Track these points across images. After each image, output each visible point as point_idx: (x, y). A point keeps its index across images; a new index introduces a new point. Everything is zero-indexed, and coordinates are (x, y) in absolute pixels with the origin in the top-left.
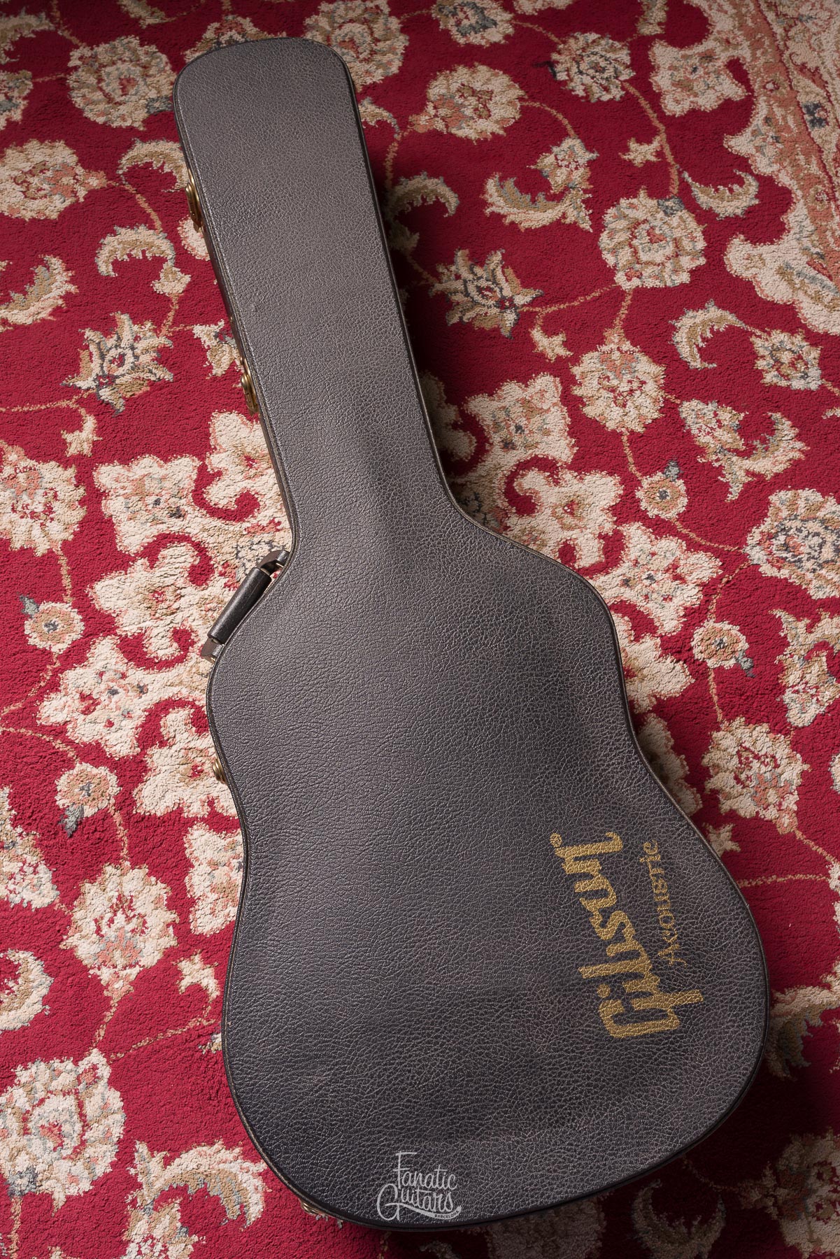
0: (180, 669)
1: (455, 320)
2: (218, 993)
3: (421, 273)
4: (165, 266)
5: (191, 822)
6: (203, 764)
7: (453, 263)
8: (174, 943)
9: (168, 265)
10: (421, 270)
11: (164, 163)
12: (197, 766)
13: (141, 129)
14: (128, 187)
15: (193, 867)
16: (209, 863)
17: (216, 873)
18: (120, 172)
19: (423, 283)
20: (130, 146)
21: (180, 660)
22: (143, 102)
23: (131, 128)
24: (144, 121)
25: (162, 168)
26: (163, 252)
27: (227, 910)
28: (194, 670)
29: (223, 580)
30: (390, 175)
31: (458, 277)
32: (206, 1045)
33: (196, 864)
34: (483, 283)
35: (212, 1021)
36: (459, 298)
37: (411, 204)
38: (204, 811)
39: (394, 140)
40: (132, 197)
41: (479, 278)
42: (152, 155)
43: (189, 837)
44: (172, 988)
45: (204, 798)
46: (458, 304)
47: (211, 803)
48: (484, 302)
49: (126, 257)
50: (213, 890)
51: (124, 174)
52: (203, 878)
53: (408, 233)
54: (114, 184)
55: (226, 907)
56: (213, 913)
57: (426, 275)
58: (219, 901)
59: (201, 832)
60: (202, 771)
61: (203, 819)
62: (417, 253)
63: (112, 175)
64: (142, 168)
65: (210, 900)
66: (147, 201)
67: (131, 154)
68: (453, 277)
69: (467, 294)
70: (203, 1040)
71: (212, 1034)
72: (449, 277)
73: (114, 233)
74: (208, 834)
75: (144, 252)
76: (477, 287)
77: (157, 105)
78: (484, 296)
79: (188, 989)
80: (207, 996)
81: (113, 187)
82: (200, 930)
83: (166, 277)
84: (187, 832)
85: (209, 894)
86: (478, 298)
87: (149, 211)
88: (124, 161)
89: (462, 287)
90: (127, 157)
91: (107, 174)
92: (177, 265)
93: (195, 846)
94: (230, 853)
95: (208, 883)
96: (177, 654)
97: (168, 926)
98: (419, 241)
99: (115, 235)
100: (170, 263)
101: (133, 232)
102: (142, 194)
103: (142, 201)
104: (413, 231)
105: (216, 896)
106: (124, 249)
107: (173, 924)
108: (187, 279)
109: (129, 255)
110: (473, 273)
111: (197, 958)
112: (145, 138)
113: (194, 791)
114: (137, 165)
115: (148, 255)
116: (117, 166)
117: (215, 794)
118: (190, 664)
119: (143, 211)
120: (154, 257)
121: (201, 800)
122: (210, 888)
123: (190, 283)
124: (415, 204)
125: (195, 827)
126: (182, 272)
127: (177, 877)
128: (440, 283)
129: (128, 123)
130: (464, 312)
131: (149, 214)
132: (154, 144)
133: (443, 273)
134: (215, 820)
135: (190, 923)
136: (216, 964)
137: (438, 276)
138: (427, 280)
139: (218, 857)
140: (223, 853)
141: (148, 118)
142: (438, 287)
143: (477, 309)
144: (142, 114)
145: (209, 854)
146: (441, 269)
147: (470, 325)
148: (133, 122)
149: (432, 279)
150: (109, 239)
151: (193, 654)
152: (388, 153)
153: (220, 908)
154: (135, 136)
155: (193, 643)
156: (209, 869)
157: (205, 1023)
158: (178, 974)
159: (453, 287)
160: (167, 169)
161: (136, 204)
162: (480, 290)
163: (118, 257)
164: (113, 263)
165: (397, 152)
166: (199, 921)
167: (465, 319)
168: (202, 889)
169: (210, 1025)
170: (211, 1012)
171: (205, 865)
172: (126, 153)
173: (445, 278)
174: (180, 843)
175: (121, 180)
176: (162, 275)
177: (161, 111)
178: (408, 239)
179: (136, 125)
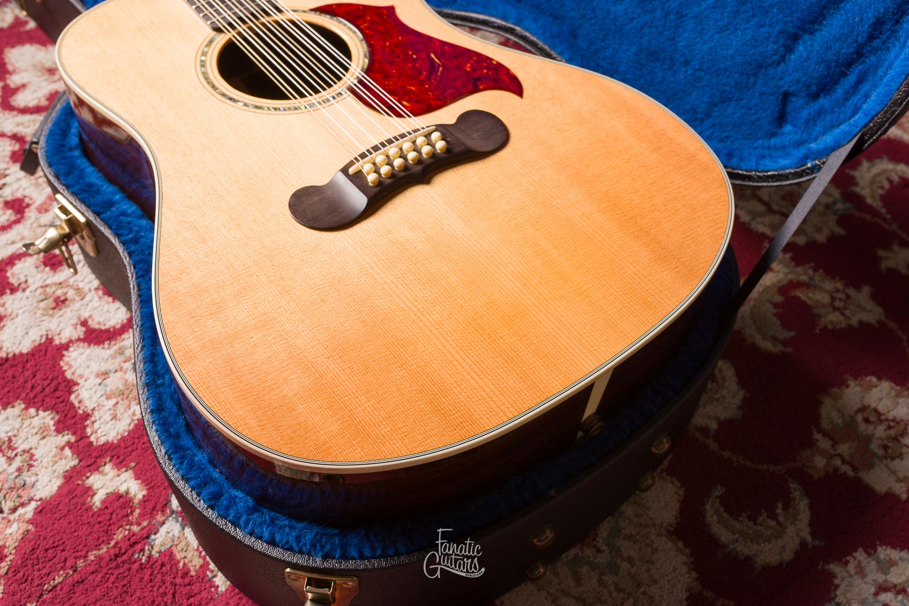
0: (18, 229)
2: (144, 492)
5: (66, 347)
6: (66, 293)
8: (75, 462)
12: (58, 298)
15: (77, 384)
16: (98, 375)
17: (108, 381)
21: (17, 221)
27: (132, 410)
28: (35, 225)
32: (143, 550)
33: (81, 381)
35: (145, 523)
38: (80, 332)
43: (66, 359)
44: (85, 507)
45: (74, 321)
47: (84, 323)
50: (108, 398)
52: (94, 390)
55: (129, 407)
56: (114, 417)
58: (119, 406)
59: (81, 350)
60: (66, 300)
61: (79, 340)
65: (107, 408)
70: (139, 547)
71: (148, 537)
74: (88, 351)
79: (103, 502)
80: (131, 500)
82: (103, 440)
84: (63, 356)
85: (105, 403)
93: (75, 365)
94: (120, 359)
95: (102, 392)
96: (12, 218)
97: (62, 449)
105: (114, 401)
107: (69, 444)
111: (108, 468)
113: (61, 319)
117: (85, 314)
118: (29, 222)
121: (72, 325)
122: (104, 398)
125: (71, 349)
127: (61, 400)
134: (93, 336)
135: (89, 437)
136: (133, 464)
139: (104, 367)
140: (110, 361)
145: (95, 367)
151: (31, 214)
153: (122, 410)
155: (28, 206)
156: (99, 381)
157: (135, 529)
158: (89, 491)
166: (99, 432)
168: (94, 399)
169: (143, 529)
170: (140, 515)
171: (92, 377)
174: (57, 368)
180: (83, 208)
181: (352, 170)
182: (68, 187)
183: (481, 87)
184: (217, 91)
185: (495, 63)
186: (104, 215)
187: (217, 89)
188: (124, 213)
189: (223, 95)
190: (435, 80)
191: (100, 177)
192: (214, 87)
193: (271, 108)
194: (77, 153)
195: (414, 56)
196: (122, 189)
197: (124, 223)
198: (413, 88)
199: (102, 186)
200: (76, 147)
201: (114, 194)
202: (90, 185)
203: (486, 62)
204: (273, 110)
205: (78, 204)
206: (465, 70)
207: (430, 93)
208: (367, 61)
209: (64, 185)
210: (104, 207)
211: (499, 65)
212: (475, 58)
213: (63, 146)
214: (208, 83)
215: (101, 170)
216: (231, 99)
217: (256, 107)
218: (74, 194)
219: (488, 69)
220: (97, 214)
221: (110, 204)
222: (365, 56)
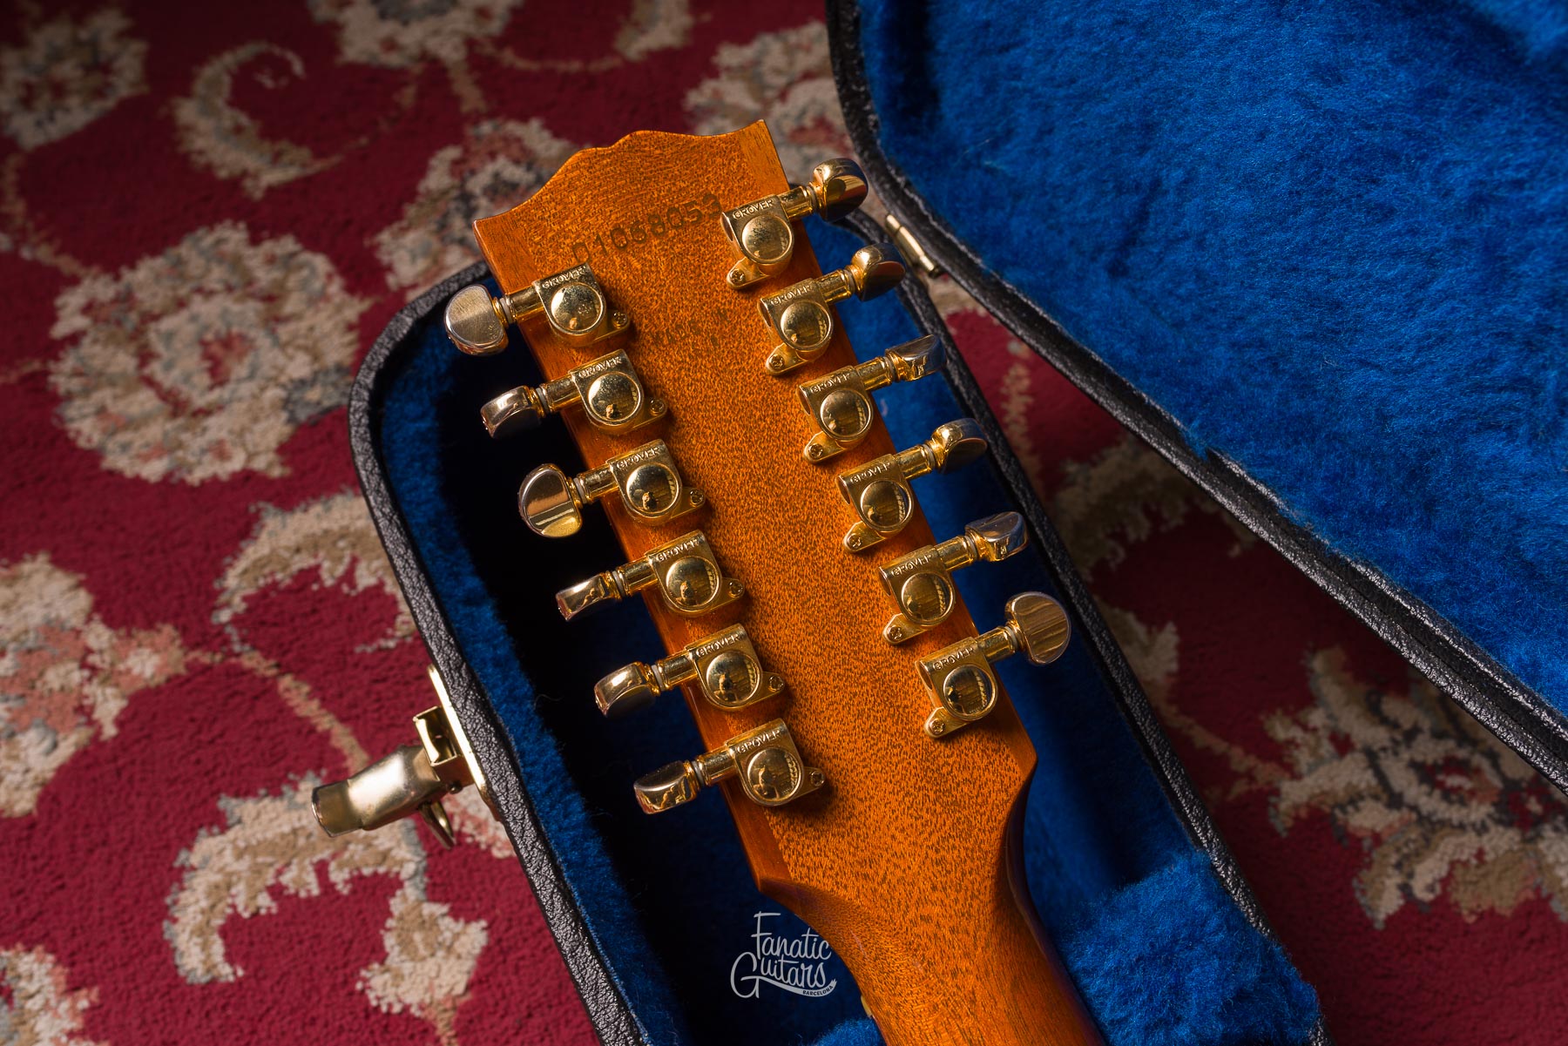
1: (1387, 903)
3: (1224, 759)
4: (396, 905)
7: (1309, 699)
9: (407, 900)
10: (1220, 746)
11: (355, 561)
13: (276, 472)
14: (252, 660)
18: (224, 616)
19: (1240, 788)
20: (246, 529)
22: (274, 393)
23: (247, 478)
24: (282, 449)
25: (349, 577)
26: (385, 856)
30: (1031, 463)
31: (1343, 745)
34: (1429, 750)
36: (1369, 818)
37: (1120, 537)
39: (1011, 359)
40: (267, 688)
41: (1411, 735)
42: (314, 544)
46: (1377, 839)
48: (1455, 814)
49: (265, 902)
51: (237, 620)
53: (1140, 630)
54: (206, 658)
57: (1240, 760)
62: (1185, 688)
63: (198, 634)
64: (289, 590)
66: (319, 692)
67: (254, 551)
68: (1327, 748)
69: (1395, 801)
72: (1314, 752)
73: (220, 823)
75: (321, 869)
76: (1414, 765)
77: (313, 395)
78: (1448, 794)
81: (207, 669)
83: (406, 944)
86: (1431, 803)
87: (326, 722)
88: (232, 580)
89: (1366, 779)
90: (242, 564)
91: (184, 631)
92: (434, 892)
98: (1182, 649)
99: (224, 828)
100: (411, 892)
101: (280, 805)
102: (299, 674)
103: (297, 695)
104: (1154, 621)
106: (257, 871)
108: (474, 937)
109: (276, 891)
110: (1384, 721)
112: (288, 495)
114: (275, 584)
115: (338, 876)
116: (210, 598)
119: (306, 729)
120: (358, 880)
123: (487, 950)
124: (1132, 536)
126: (455, 914)
128: (1296, 777)
129: (236, 463)
130: (1405, 865)
131: (326, 736)
132: (317, 509)
133: (1291, 742)
137: (1278, 754)
138: (1250, 776)
141: (294, 438)
142: (1294, 794)
143: (1450, 847)
144: (274, 430)
146: (1281, 730)
147: (1443, 905)
148: (251, 457)
149: (1265, 772)
150: (207, 845)
152: (1006, 398)
154: (259, 496)
159: (1340, 784)
160: (365, 579)
161: (283, 710)
162: (1427, 774)
163: (240, 902)
164: (224, 932)
165: (1031, 392)
167: (1421, 892)
172: (236, 552)
173: (1303, 758)
175: (227, 641)
176: (390, 941)
177: (328, 411)
178: (1146, 650)
179: (259, 464)
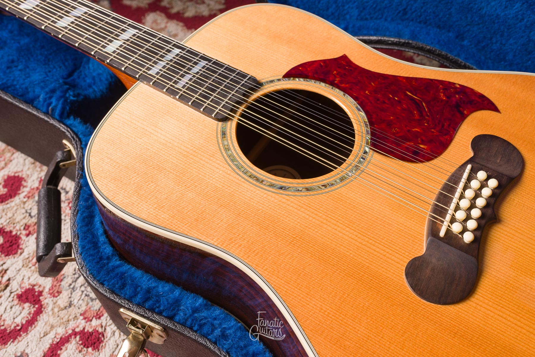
0: (43, 319)
21: (39, 312)
28: (56, 310)
29: (32, 239)
96: (33, 310)
118: (50, 309)
151: (47, 300)
155: (40, 293)
180: (157, 317)
181: (442, 234)
182: (130, 300)
183: (465, 112)
184: (264, 183)
185: (458, 86)
186: (177, 318)
187: (263, 181)
188: (195, 310)
189: (272, 185)
190: (427, 116)
191: (151, 279)
192: (257, 180)
193: (321, 187)
194: (116, 262)
195: (396, 99)
196: (177, 283)
197: (202, 319)
198: (417, 129)
199: (157, 287)
200: (113, 255)
201: (172, 292)
202: (149, 291)
203: (452, 88)
204: (323, 187)
205: (149, 314)
206: (442, 100)
207: (433, 130)
208: (363, 114)
209: (125, 299)
210: (174, 309)
211: (462, 86)
212: (441, 86)
213: (101, 258)
214: (250, 176)
215: (147, 270)
216: (281, 188)
217: (308, 189)
218: (139, 305)
219: (457, 93)
220: (171, 318)
221: (177, 303)
222: (359, 110)
